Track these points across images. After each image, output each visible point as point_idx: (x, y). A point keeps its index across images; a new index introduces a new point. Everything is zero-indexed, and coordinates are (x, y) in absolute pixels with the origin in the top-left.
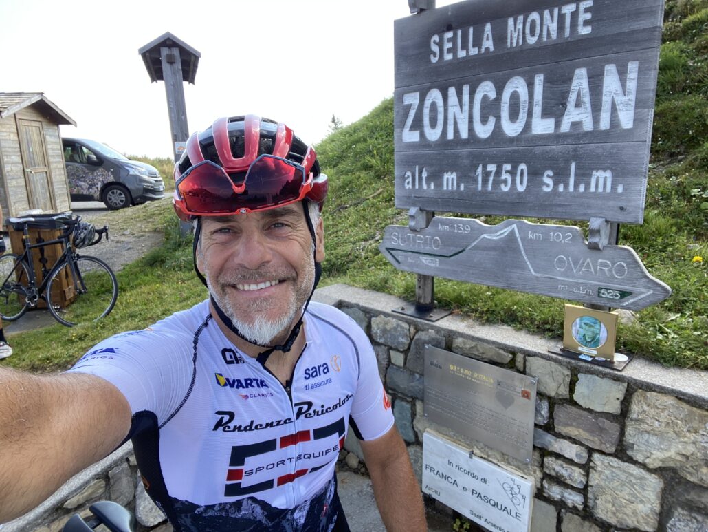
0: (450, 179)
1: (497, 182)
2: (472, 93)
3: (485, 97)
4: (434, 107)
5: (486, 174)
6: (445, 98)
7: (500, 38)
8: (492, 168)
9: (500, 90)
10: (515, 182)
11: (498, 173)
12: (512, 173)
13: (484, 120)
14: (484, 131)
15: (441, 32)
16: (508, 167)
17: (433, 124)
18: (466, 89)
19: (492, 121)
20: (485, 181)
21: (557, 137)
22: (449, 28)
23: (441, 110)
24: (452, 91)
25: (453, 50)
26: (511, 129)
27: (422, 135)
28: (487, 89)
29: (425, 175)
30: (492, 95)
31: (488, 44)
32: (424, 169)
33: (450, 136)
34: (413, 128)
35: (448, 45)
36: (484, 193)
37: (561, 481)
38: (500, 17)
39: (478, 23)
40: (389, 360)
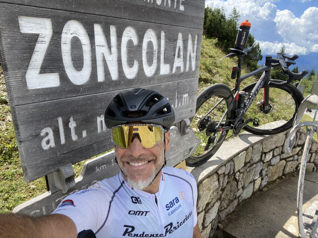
3: (130, 42)
4: (76, 43)
6: (91, 36)
9: (141, 38)
14: (130, 73)
17: (78, 64)
18: (113, 30)
23: (86, 48)
24: (98, 29)
27: (64, 78)
29: (72, 125)
30: (135, 42)
32: (71, 119)
34: (45, 69)
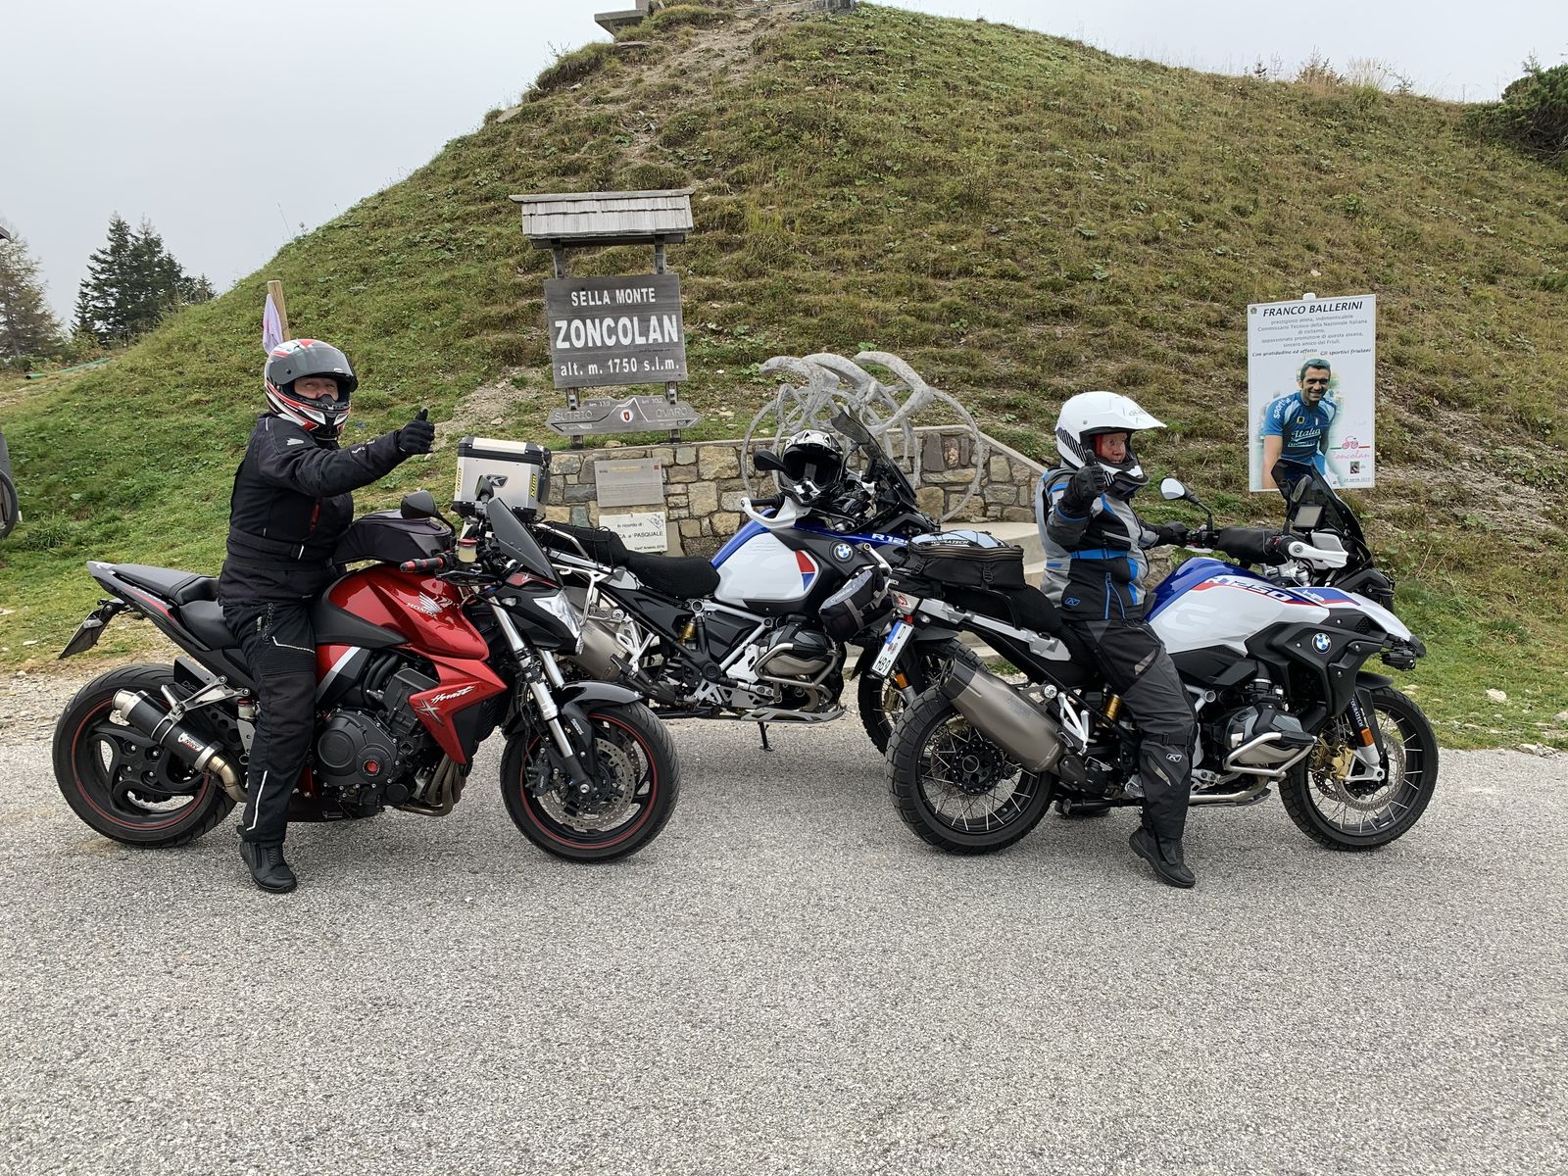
0: (593, 369)
1: (622, 367)
2: (601, 323)
3: (609, 326)
4: (577, 329)
5: (615, 365)
6: (585, 324)
7: (613, 298)
8: (617, 361)
9: (616, 323)
10: (631, 366)
11: (621, 363)
12: (629, 363)
13: (610, 337)
14: (611, 342)
15: (578, 291)
16: (626, 360)
17: (578, 337)
18: (597, 321)
19: (614, 338)
20: (615, 368)
21: (647, 345)
22: (583, 290)
24: (588, 322)
25: (587, 300)
26: (626, 342)
27: (571, 344)
28: (609, 321)
29: (575, 367)
30: (613, 325)
31: (607, 300)
32: (575, 363)
33: (590, 344)
34: (564, 340)
35: (582, 298)
36: (615, 373)
37: (677, 507)
38: (611, 289)
39: (601, 290)
40: (566, 484)
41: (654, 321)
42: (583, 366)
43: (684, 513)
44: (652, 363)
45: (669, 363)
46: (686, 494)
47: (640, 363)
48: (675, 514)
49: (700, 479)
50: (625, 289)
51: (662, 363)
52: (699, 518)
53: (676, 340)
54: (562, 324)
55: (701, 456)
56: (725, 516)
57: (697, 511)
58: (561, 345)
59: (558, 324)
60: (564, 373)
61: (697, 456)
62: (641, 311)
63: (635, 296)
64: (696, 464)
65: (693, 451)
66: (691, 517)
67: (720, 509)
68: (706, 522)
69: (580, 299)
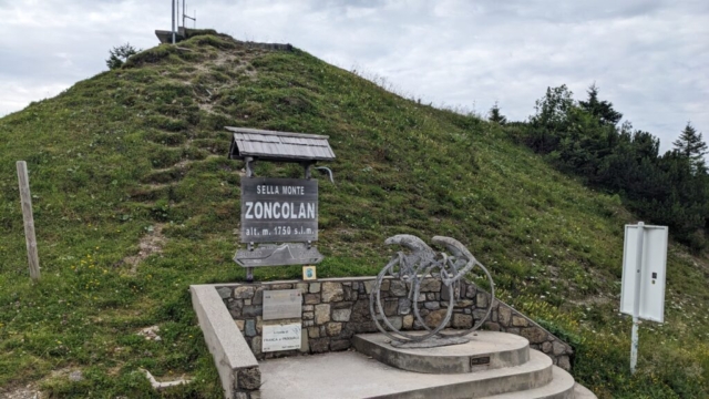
1: (282, 232)
2: (273, 205)
3: (277, 207)
5: (278, 230)
7: (281, 191)
8: (280, 228)
10: (287, 232)
11: (282, 229)
12: (286, 229)
13: (277, 214)
15: (261, 185)
16: (284, 227)
17: (259, 213)
19: (279, 214)
20: (278, 232)
21: (297, 219)
22: (264, 185)
23: (261, 209)
24: (266, 204)
25: (266, 191)
26: (285, 216)
28: (277, 204)
29: (255, 230)
31: (277, 192)
32: (255, 228)
33: (265, 217)
36: (277, 235)
37: (308, 319)
38: (280, 185)
39: (274, 185)
40: (244, 305)
41: (302, 206)
42: (260, 230)
43: (311, 323)
44: (299, 230)
45: (309, 230)
46: (314, 311)
47: (292, 229)
48: (307, 323)
49: (322, 302)
50: (288, 185)
51: (305, 230)
52: (320, 326)
53: (313, 217)
54: (250, 204)
55: (324, 288)
56: (334, 325)
57: (319, 322)
58: (248, 216)
59: (247, 204)
60: (248, 234)
61: (321, 288)
62: (295, 200)
63: (293, 190)
64: (321, 292)
65: (319, 285)
66: (315, 325)
67: (332, 320)
68: (323, 328)
69: (262, 190)
